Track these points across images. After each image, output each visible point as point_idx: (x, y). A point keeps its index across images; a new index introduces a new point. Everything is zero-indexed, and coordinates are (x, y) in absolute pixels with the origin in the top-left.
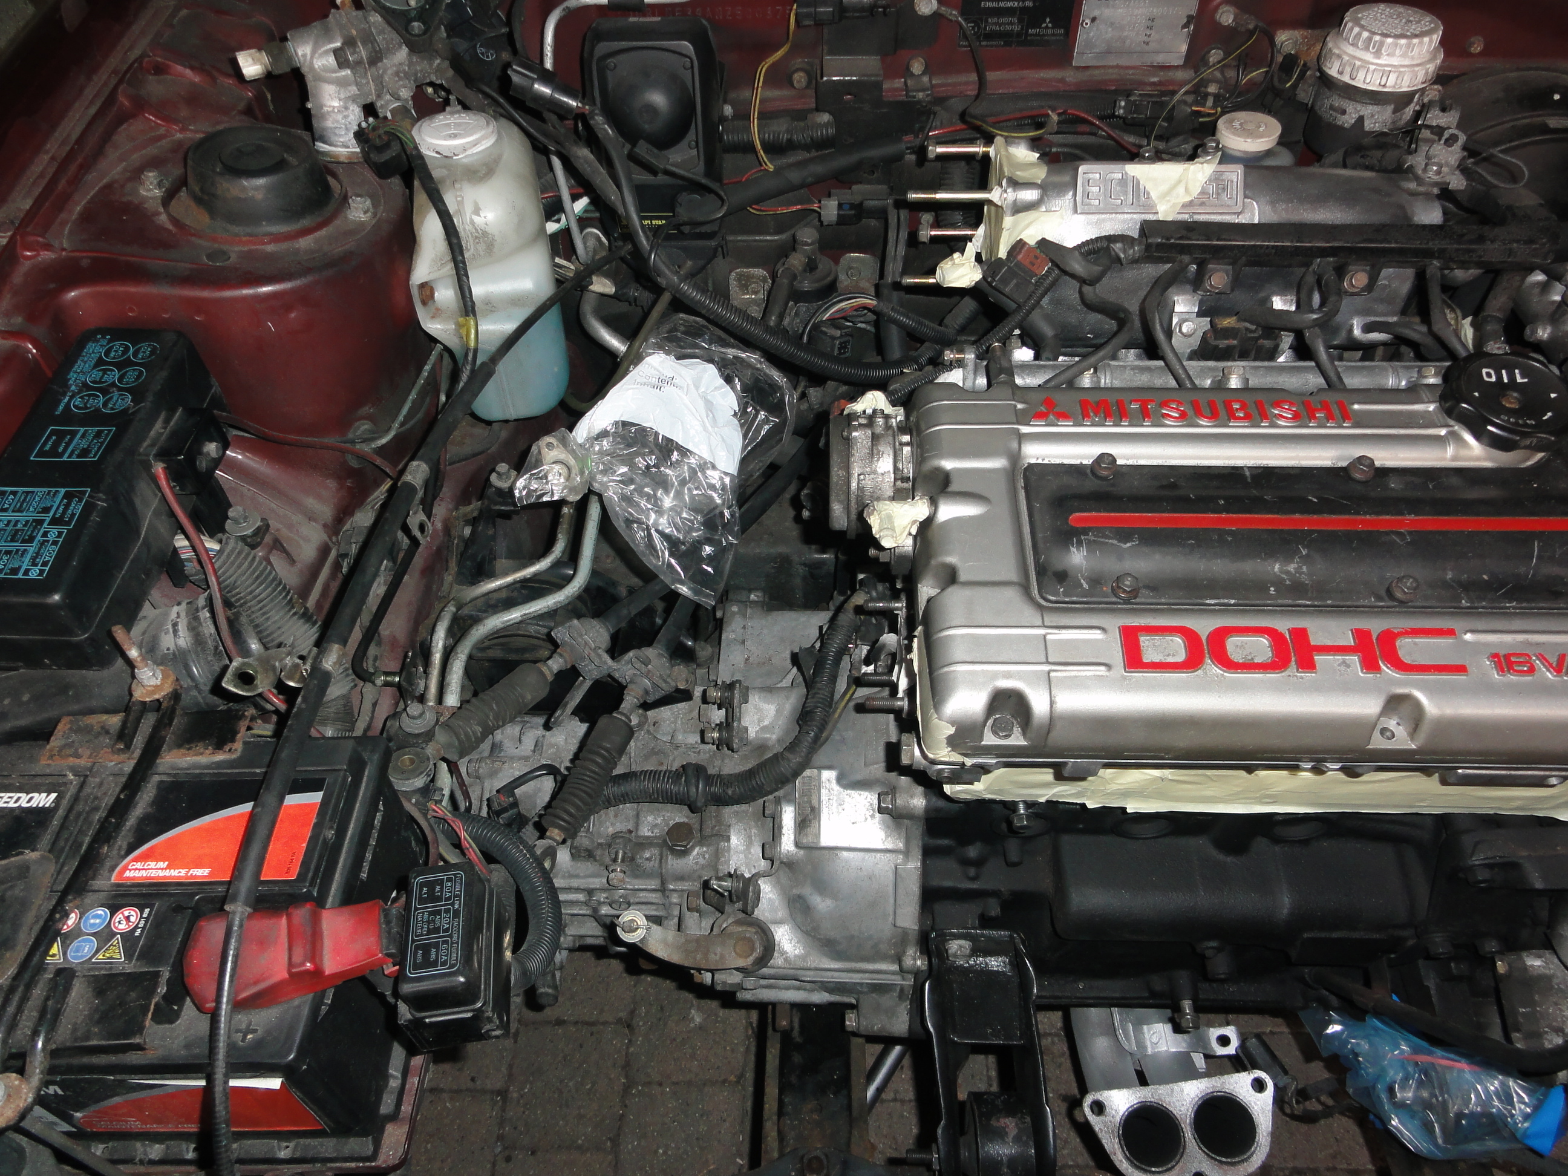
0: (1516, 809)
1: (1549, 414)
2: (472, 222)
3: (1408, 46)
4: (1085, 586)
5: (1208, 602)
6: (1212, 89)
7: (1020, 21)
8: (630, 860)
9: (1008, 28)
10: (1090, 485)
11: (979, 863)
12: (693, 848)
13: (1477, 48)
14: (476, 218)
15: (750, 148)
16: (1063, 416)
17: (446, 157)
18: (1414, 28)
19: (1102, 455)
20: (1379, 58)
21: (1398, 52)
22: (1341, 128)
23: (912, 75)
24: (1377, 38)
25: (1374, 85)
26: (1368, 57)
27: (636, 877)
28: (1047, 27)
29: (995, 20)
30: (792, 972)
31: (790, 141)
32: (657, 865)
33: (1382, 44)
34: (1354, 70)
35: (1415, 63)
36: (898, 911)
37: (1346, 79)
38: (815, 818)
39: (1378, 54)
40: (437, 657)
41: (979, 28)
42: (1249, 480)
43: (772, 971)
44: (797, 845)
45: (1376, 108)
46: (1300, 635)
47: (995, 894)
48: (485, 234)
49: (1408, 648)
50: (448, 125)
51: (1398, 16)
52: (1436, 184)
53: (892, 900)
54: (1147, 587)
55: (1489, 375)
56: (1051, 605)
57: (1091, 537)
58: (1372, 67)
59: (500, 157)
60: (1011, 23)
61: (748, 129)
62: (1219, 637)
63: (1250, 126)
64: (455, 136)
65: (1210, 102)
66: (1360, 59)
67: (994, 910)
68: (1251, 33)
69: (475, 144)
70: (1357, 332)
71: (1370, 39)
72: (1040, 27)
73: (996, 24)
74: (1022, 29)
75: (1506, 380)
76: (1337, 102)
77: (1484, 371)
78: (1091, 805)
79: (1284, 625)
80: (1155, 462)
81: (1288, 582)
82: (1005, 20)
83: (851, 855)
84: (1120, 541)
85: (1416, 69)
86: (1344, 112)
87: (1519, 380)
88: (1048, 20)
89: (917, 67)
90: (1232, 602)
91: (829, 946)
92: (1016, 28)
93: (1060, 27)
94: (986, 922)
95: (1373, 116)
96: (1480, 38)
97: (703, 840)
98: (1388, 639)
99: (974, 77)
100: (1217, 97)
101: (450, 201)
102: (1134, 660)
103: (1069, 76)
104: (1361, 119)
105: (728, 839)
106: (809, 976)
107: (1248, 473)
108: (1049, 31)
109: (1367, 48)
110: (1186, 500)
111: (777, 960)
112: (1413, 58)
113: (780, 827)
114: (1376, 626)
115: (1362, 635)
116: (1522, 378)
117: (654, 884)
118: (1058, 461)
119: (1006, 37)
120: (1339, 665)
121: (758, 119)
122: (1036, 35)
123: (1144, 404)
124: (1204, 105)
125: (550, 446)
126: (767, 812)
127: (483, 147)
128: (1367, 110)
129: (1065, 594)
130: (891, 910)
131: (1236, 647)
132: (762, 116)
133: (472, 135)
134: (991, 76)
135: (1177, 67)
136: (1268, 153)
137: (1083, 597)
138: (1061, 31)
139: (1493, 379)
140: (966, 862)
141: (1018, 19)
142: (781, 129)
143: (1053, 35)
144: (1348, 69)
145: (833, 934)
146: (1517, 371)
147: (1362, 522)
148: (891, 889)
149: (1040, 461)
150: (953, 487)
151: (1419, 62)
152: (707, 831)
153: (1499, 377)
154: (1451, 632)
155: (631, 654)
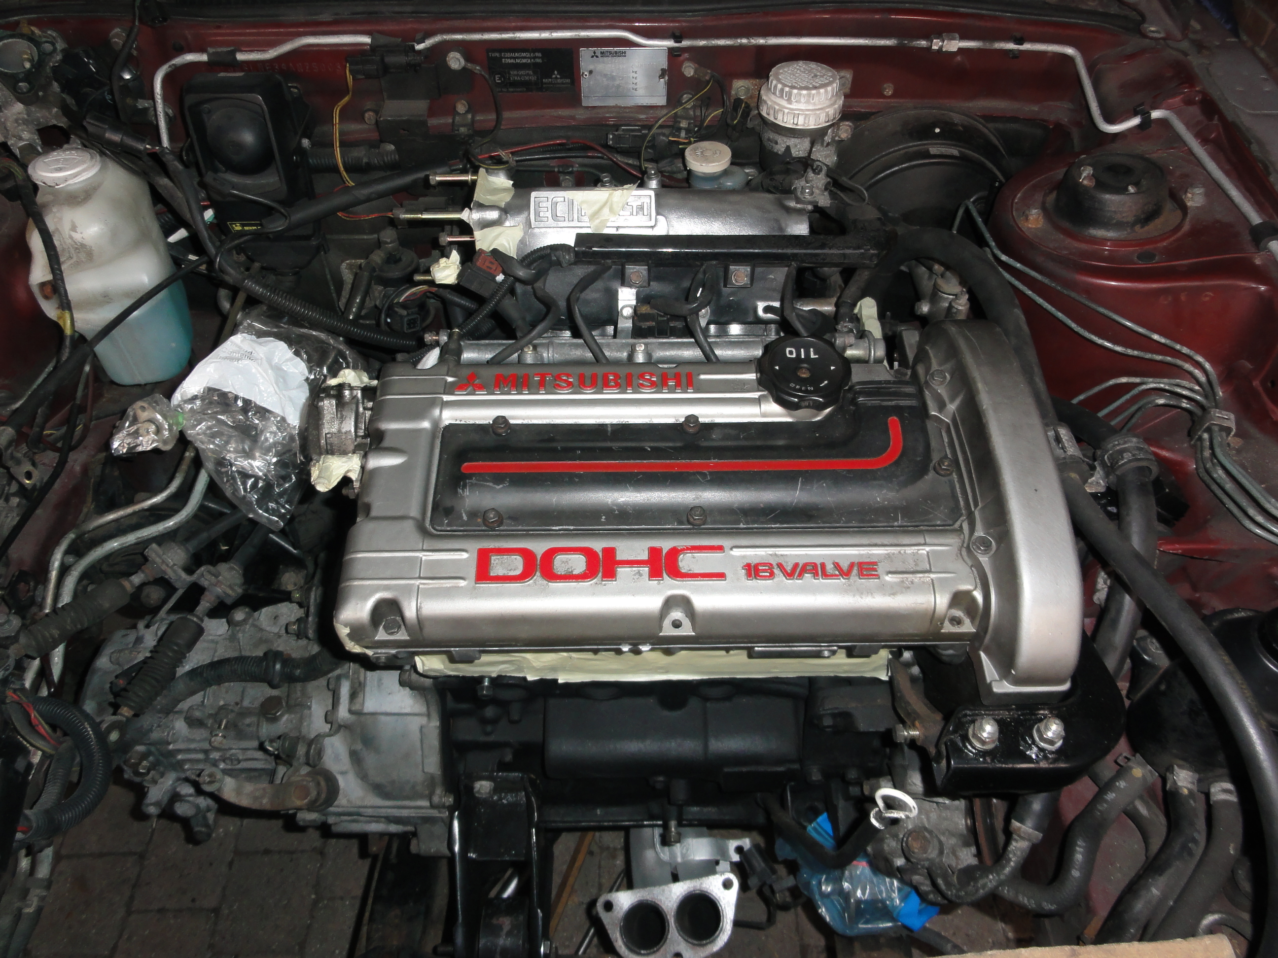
0: (846, 672)
1: (826, 382)
2: (71, 237)
3: (809, 95)
4: (465, 518)
5: (554, 528)
6: (684, 124)
7: (535, 73)
8: (233, 726)
9: (527, 78)
10: (490, 440)
11: (494, 721)
12: (282, 715)
13: (889, 92)
14: (73, 234)
15: (335, 169)
16: (481, 387)
17: (50, 186)
18: (818, 81)
19: (498, 417)
20: (791, 104)
21: (802, 100)
22: (777, 154)
23: (459, 114)
24: (787, 89)
25: (789, 124)
26: (784, 103)
27: (240, 739)
28: (556, 78)
29: (515, 72)
30: (355, 810)
31: (368, 164)
32: (255, 729)
33: (790, 94)
34: (776, 112)
35: (817, 108)
36: (426, 761)
37: (772, 118)
38: (361, 691)
39: (789, 101)
40: (54, 574)
41: (504, 78)
42: (609, 434)
43: (340, 810)
44: (350, 711)
45: (797, 141)
46: (610, 553)
47: (506, 744)
48: (83, 246)
49: (686, 562)
50: (58, 160)
51: (810, 71)
52: (810, 203)
53: (420, 753)
54: (510, 518)
55: (791, 353)
56: (439, 533)
57: (474, 481)
58: (786, 111)
59: (99, 186)
60: (528, 75)
61: (333, 155)
62: (550, 555)
63: (708, 154)
64: (60, 170)
65: (683, 134)
66: (778, 105)
67: (509, 758)
68: (708, 82)
69: (75, 176)
70: (760, 312)
71: (782, 90)
72: (551, 78)
73: (517, 75)
74: (538, 79)
75: (803, 357)
76: (772, 135)
77: (788, 350)
78: (530, 678)
79: (598, 545)
80: (545, 422)
81: (617, 512)
82: (522, 72)
83: (388, 718)
84: (494, 484)
85: (818, 112)
86: (776, 143)
87: (812, 356)
88: (556, 72)
89: (461, 108)
90: (572, 528)
91: (379, 789)
92: (533, 78)
93: (566, 77)
94: (504, 766)
95: (796, 146)
96: (891, 85)
97: (290, 708)
98: (674, 553)
99: (493, 116)
100: (688, 131)
101: (50, 222)
102: (483, 574)
103: (580, 115)
104: (788, 148)
105: (310, 708)
106: (370, 812)
107: (609, 429)
108: (559, 81)
109: (782, 97)
110: (554, 450)
111: (342, 801)
112: (814, 104)
113: (339, 699)
114: (666, 545)
115: (654, 552)
116: (815, 354)
117: (255, 744)
118: (472, 422)
119: (526, 85)
120: (635, 575)
121: (340, 146)
122: (549, 83)
123: (543, 376)
124: (679, 137)
125: (143, 408)
126: (331, 687)
127: (84, 178)
128: (791, 141)
129: (449, 525)
130: (419, 759)
131: (561, 563)
132: (343, 144)
133: (74, 168)
134: (506, 115)
135: (662, 107)
136: (725, 173)
137: (462, 526)
138: (568, 81)
139: (794, 356)
140: (484, 721)
141: (533, 72)
142: (360, 154)
143: (563, 83)
144: (772, 112)
145: (378, 780)
146: (812, 350)
147: (678, 465)
148: (418, 744)
149: (458, 422)
150: (386, 443)
151: (820, 107)
152: (292, 702)
153: (799, 354)
154: (720, 548)
155: (202, 569)
